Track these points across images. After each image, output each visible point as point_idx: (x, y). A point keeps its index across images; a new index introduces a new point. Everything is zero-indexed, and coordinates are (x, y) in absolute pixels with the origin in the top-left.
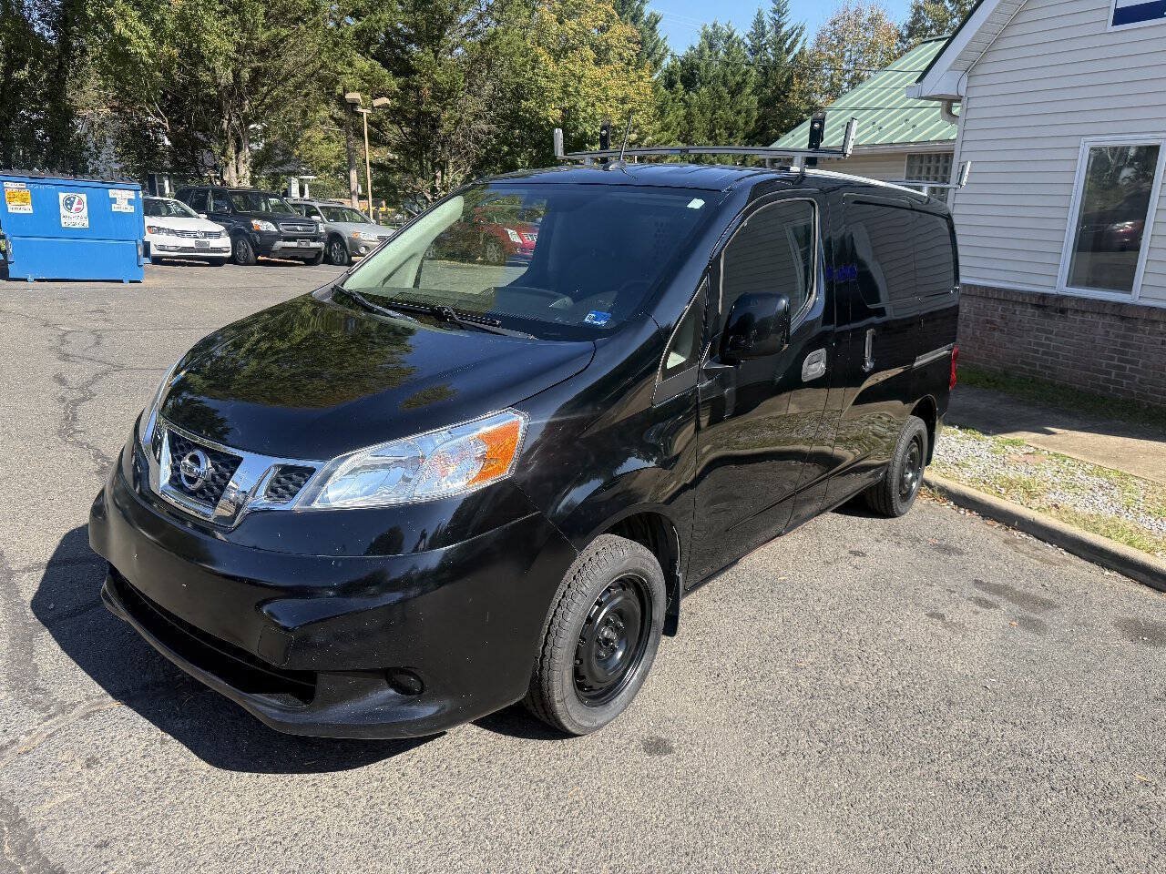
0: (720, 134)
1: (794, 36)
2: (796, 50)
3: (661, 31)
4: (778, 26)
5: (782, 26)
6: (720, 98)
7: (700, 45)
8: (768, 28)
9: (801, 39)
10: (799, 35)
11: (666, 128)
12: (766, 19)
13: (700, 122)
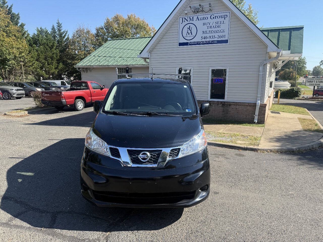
0: (49, 60)
1: (65, 34)
2: (66, 37)
3: (26, 28)
4: (59, 30)
5: (61, 30)
6: (47, 49)
7: (37, 34)
8: (56, 31)
9: (67, 35)
10: (66, 33)
11: (32, 57)
12: (55, 28)
13: (42, 56)
